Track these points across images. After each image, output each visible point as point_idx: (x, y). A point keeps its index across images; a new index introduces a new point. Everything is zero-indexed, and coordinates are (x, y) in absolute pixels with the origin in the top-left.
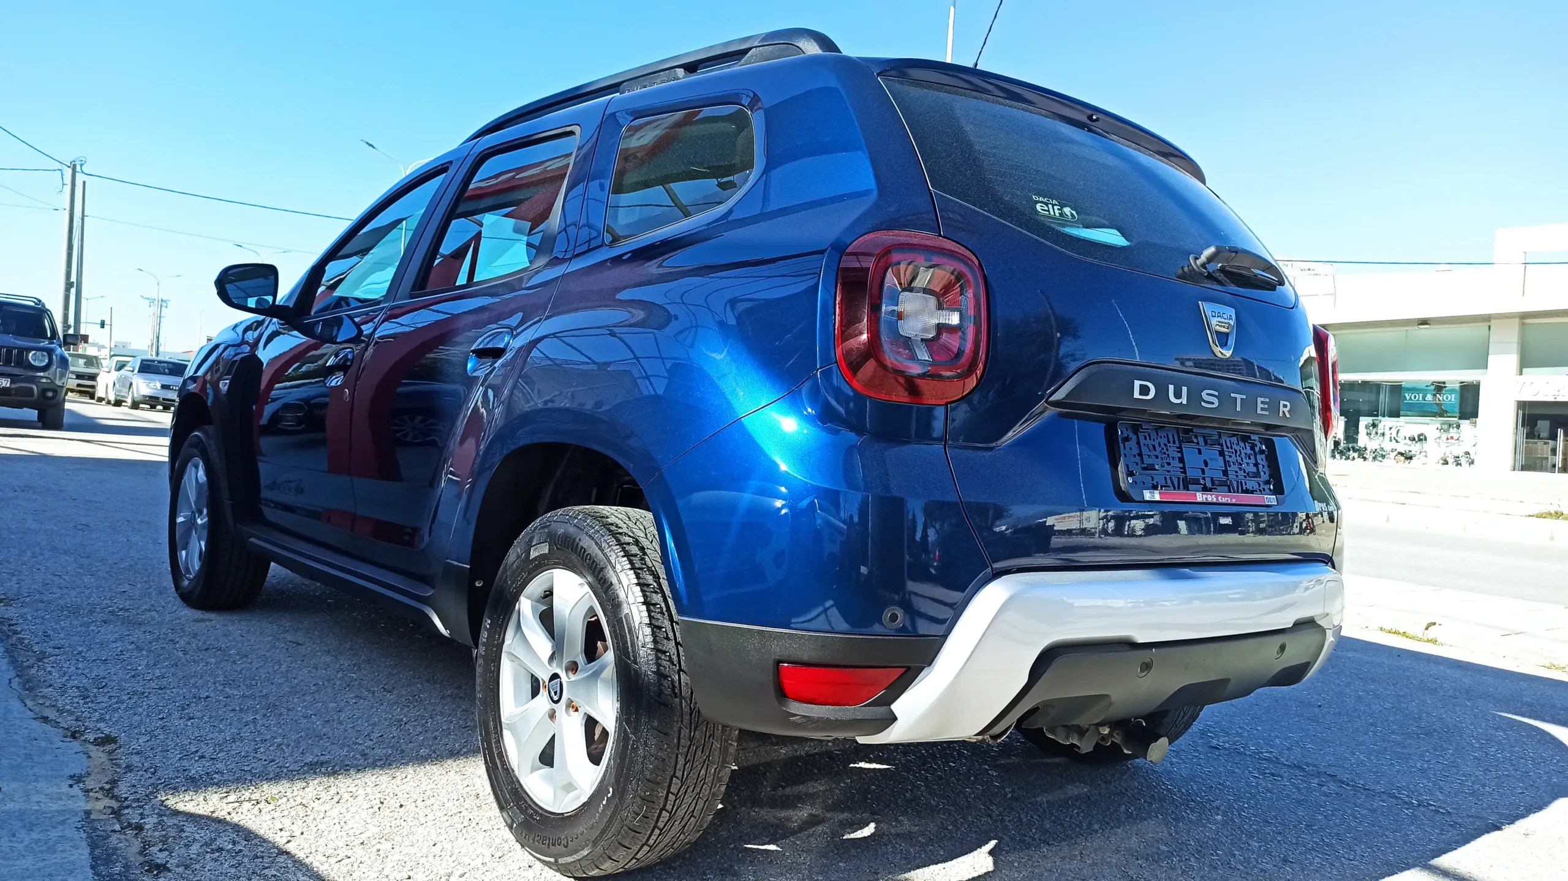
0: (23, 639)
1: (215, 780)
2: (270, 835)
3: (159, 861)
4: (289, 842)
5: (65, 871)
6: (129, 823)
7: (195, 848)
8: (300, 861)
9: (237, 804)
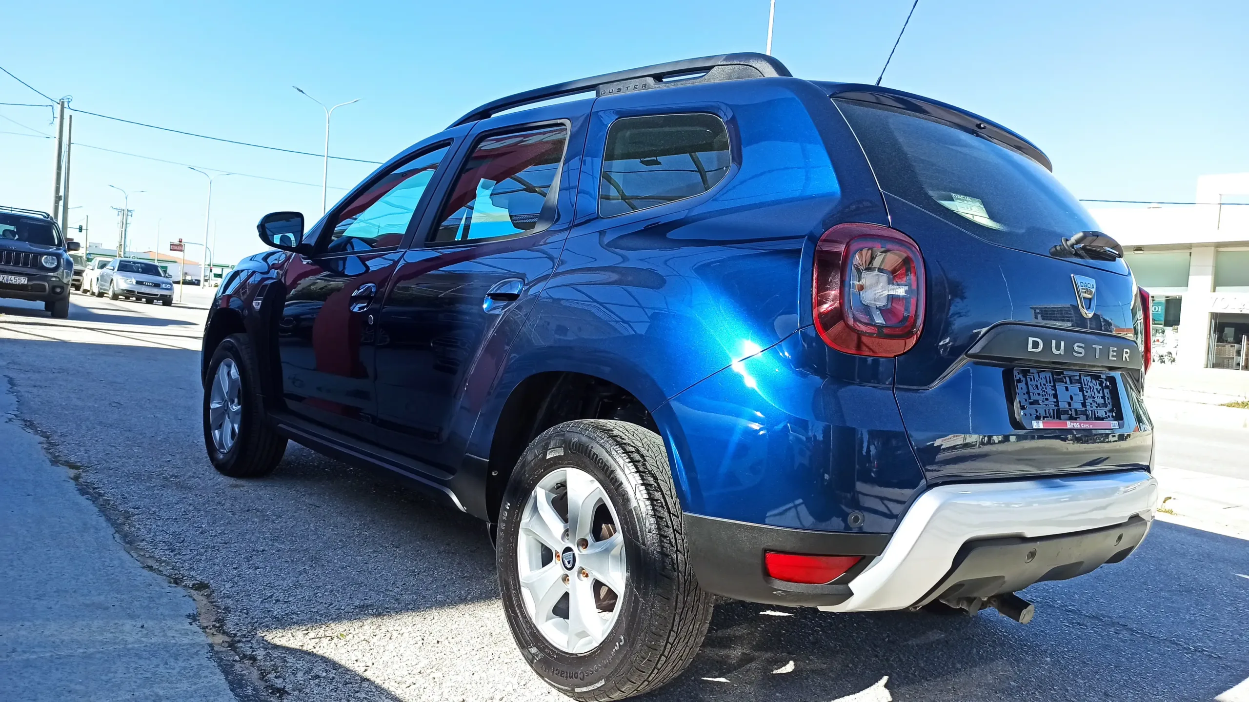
0: (109, 500)
1: (294, 620)
2: (349, 665)
3: (279, 686)
4: (366, 670)
5: (214, 693)
6: (244, 654)
7: (300, 675)
8: (380, 687)
9: (317, 640)
